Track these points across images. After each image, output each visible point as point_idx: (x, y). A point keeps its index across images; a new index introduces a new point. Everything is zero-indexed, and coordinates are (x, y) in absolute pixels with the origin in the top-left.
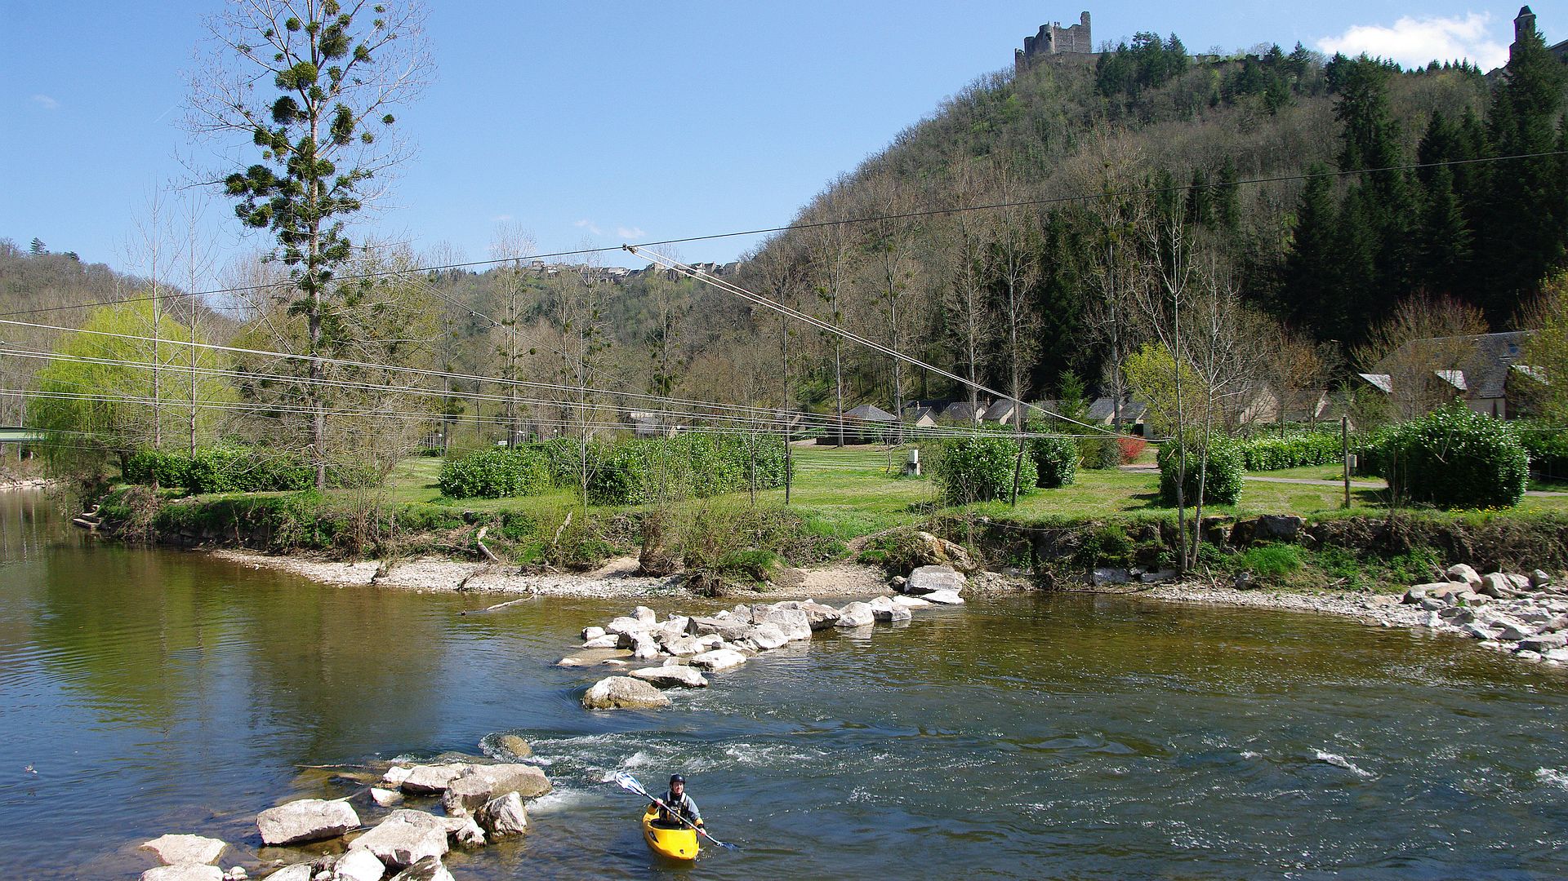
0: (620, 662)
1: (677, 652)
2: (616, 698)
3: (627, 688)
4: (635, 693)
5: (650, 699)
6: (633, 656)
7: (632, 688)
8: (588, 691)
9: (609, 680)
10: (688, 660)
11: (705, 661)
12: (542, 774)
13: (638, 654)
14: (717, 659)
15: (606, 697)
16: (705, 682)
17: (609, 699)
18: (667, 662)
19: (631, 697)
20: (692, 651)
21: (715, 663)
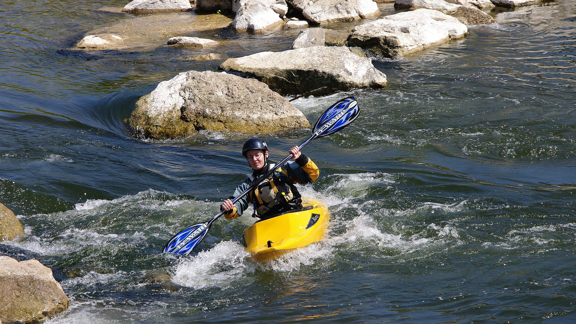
0: (204, 42)
1: (322, 17)
2: (198, 114)
3: (220, 94)
4: (238, 104)
5: (269, 116)
6: (232, 27)
7: (230, 94)
8: (139, 103)
9: (182, 78)
10: (344, 35)
11: (382, 35)
12: (48, 275)
13: (241, 24)
14: (405, 30)
15: (177, 114)
16: (381, 79)
17: (183, 118)
18: (302, 39)
19: (228, 113)
20: (354, 14)
21: (403, 40)
